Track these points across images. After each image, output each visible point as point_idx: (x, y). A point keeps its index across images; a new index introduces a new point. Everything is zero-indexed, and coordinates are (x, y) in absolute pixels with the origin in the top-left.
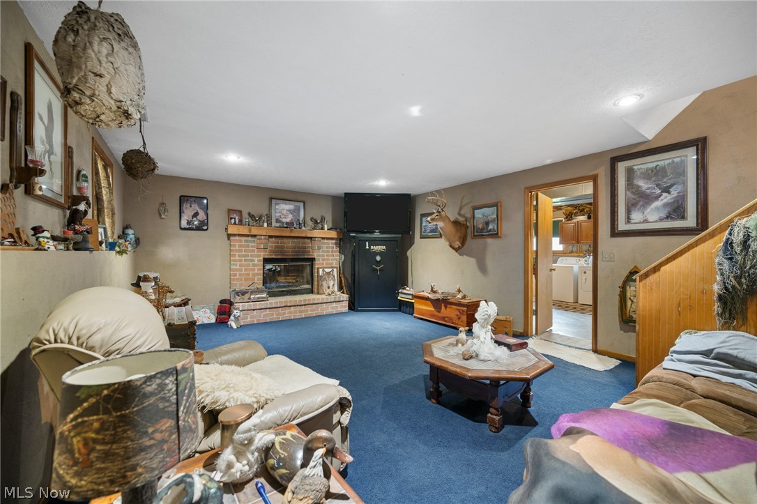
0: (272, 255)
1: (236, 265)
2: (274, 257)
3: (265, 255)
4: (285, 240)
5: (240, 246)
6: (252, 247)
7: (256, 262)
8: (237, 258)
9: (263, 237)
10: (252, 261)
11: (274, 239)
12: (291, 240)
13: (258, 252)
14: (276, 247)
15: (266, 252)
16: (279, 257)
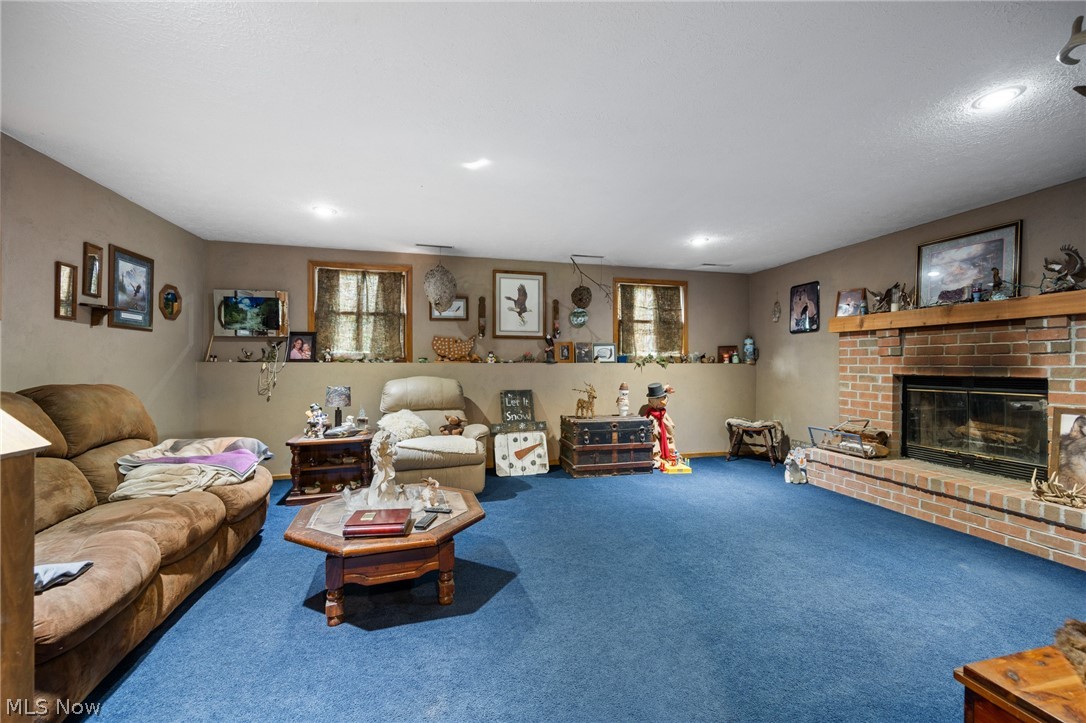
0: (912, 369)
1: (846, 385)
2: (915, 373)
3: (897, 368)
4: (944, 334)
5: (853, 353)
6: (872, 353)
7: (880, 383)
8: (848, 374)
9: (887, 334)
10: (873, 379)
11: (916, 335)
12: (959, 334)
13: (882, 363)
14: (922, 351)
15: (899, 362)
16: (928, 374)
